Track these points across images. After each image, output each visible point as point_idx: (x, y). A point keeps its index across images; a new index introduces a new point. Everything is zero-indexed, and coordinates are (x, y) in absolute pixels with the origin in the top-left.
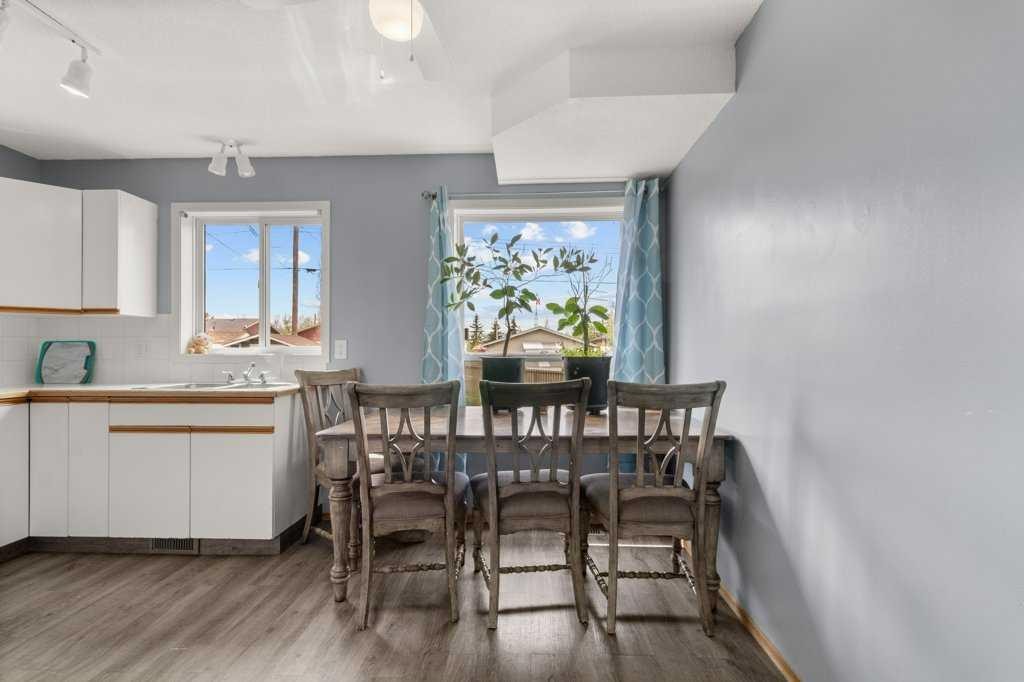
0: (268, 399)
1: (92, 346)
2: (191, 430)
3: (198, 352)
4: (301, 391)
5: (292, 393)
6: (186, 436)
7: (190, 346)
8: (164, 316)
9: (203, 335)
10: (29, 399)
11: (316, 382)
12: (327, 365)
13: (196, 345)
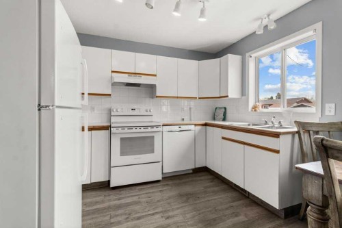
0: (277, 135)
1: (225, 108)
2: (244, 143)
3: (255, 111)
4: (298, 132)
5: (293, 134)
6: (242, 146)
7: (253, 108)
8: (244, 97)
9: (258, 104)
10: (206, 125)
11: (310, 128)
12: (320, 118)
13: (255, 108)
